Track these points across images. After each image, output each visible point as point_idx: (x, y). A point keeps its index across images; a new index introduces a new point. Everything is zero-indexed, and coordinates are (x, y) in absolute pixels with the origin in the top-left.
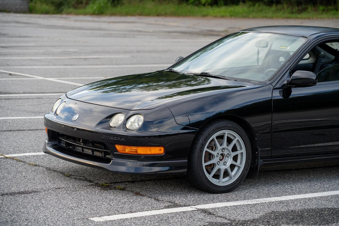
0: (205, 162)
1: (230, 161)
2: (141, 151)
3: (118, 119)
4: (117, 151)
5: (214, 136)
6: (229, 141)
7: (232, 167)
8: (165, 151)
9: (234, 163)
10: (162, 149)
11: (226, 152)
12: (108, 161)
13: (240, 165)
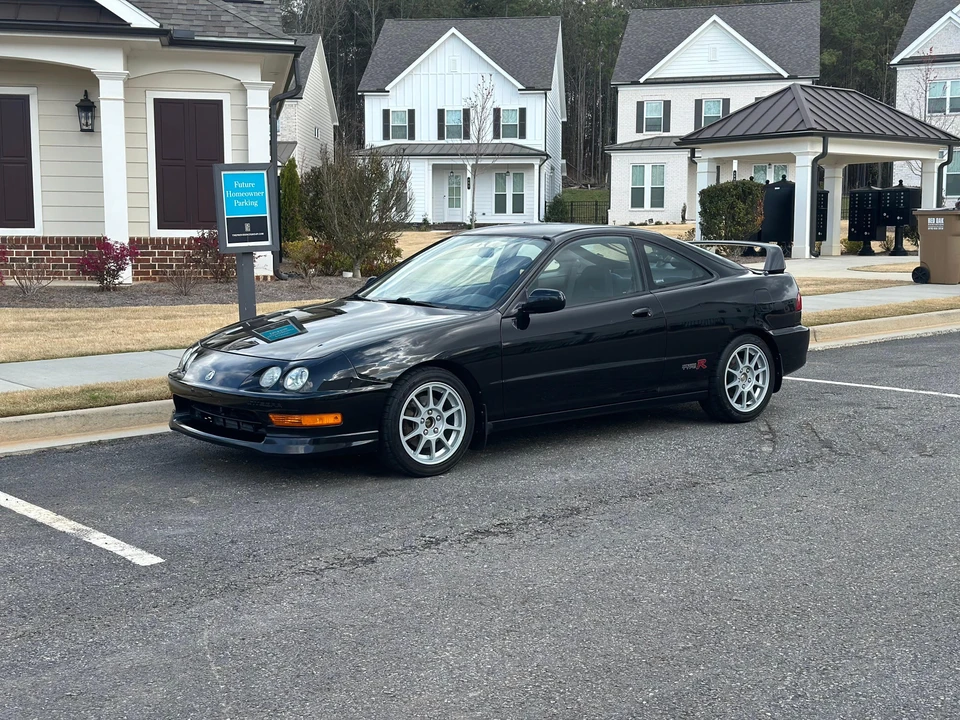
0: (405, 435)
1: (442, 426)
2: (309, 420)
3: (273, 375)
4: (272, 423)
5: (412, 396)
6: (437, 396)
7: (448, 433)
8: (343, 419)
9: (450, 427)
10: (339, 416)
11: (434, 415)
12: (259, 438)
13: (458, 429)
